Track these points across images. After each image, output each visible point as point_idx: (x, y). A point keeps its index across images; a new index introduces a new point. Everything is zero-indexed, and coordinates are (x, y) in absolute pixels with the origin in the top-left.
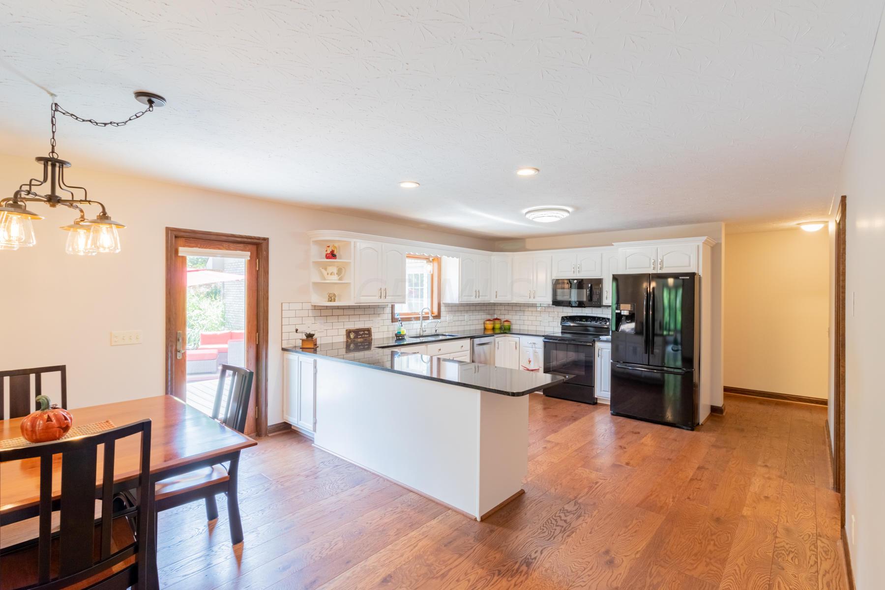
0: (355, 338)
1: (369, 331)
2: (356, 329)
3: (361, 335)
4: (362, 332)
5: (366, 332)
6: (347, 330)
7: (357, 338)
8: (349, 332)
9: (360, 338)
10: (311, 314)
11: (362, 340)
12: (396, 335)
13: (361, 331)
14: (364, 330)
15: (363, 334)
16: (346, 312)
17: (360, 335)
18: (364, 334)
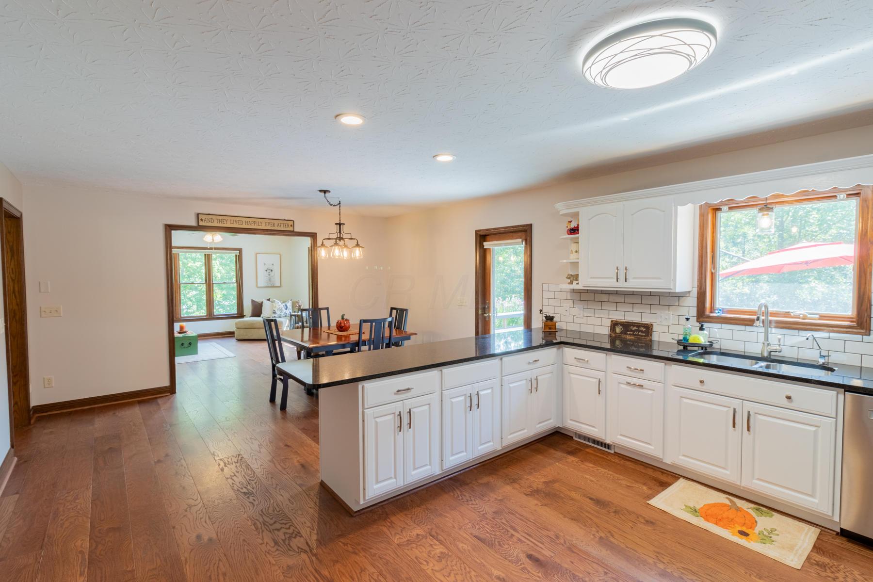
0: (621, 333)
1: (648, 328)
2: (626, 322)
3: (633, 331)
4: (635, 328)
5: (642, 329)
6: (612, 321)
7: (626, 334)
8: (614, 324)
9: (630, 334)
10: (569, 297)
11: (632, 337)
12: (679, 342)
13: (634, 326)
14: (639, 325)
15: (635, 330)
16: (613, 298)
17: (631, 331)
18: (639, 331)
